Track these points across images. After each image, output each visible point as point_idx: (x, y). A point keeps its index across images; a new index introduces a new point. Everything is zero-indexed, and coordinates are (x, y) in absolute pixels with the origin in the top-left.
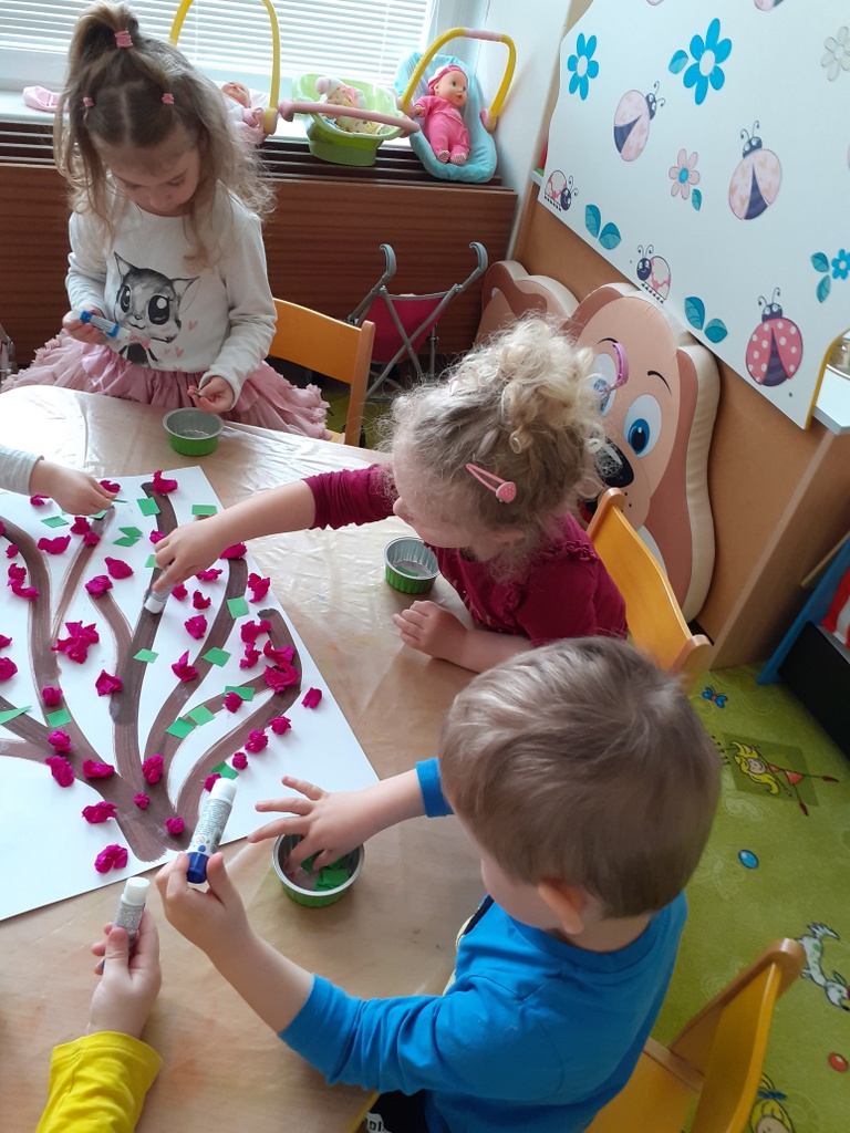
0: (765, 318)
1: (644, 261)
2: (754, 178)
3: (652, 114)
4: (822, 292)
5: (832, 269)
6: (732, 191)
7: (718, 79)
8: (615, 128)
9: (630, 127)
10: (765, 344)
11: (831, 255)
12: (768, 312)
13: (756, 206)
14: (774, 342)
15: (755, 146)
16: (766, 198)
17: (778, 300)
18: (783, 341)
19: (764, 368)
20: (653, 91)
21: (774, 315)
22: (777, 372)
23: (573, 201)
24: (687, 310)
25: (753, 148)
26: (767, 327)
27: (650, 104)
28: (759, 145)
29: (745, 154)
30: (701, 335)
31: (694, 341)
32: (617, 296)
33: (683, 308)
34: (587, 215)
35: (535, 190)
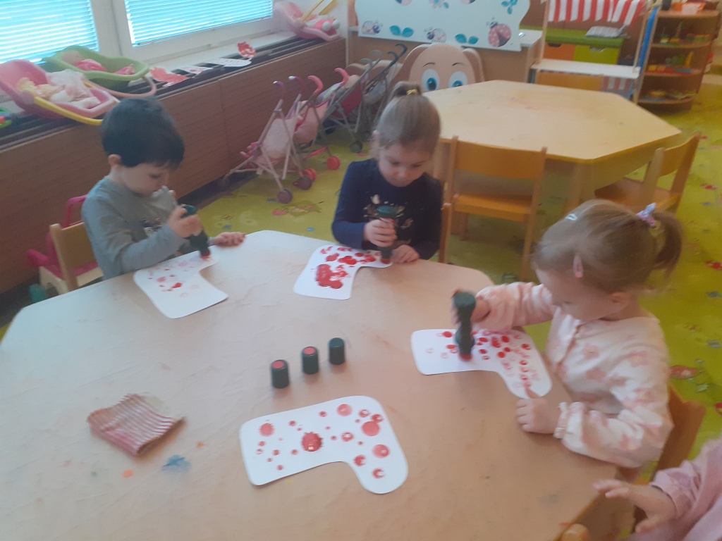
0: (492, 28)
1: (429, 33)
4: (510, 11)
5: (510, 4)
10: (495, 35)
12: (492, 26)
14: (498, 33)
17: (494, 21)
18: (501, 31)
19: (498, 41)
21: (494, 25)
22: (503, 40)
23: (381, 29)
24: (457, 40)
26: (494, 30)
30: (467, 45)
31: (465, 47)
32: (424, 49)
33: (454, 39)
34: (392, 30)
35: (355, 33)
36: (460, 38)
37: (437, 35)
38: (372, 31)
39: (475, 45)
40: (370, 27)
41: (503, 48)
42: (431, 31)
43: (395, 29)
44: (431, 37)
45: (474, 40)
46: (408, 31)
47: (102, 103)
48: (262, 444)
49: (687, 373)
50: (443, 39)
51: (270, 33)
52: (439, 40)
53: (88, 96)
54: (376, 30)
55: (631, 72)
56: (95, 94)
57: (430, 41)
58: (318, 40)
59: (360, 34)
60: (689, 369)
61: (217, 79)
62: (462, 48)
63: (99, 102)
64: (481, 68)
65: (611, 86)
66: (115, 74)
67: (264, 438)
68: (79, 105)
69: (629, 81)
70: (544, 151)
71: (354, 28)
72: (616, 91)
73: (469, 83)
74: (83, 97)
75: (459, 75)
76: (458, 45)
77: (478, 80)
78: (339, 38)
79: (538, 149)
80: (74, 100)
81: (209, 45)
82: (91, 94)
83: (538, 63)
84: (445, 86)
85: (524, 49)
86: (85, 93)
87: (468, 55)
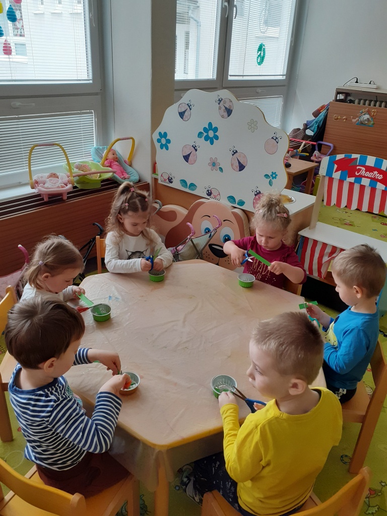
0: (256, 195)
1: (208, 191)
2: (238, 160)
3: (196, 150)
4: (270, 183)
5: (271, 177)
6: (232, 165)
7: (217, 138)
8: (183, 156)
9: (189, 155)
11: (270, 174)
12: (256, 193)
13: (242, 167)
15: (235, 152)
16: (244, 164)
17: (258, 189)
20: (194, 144)
23: (174, 180)
24: (229, 200)
25: (235, 153)
26: (257, 197)
27: (194, 148)
28: (236, 152)
29: (233, 155)
30: (236, 205)
31: (234, 208)
32: (203, 203)
34: (181, 183)
35: (156, 180)
36: (231, 199)
39: (243, 207)
42: (209, 189)
43: (184, 182)
45: (242, 203)
46: (193, 186)
71: (155, 176)
76: (229, 205)
87: (235, 214)
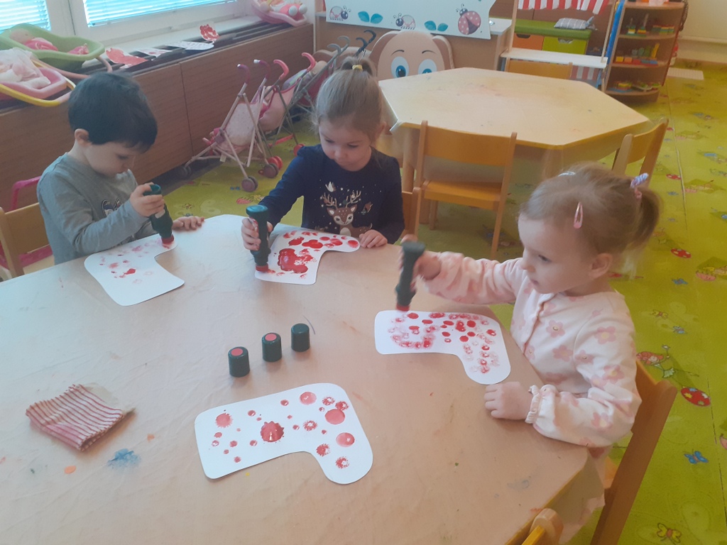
0: (461, 15)
1: (398, 20)
10: (465, 22)
12: (461, 13)
14: (468, 20)
17: (464, 7)
18: (471, 18)
19: (468, 29)
21: (464, 12)
22: (473, 28)
23: (349, 14)
24: (427, 27)
26: (463, 17)
30: (436, 32)
31: (434, 35)
32: (394, 35)
33: (425, 27)
34: (360, 16)
35: (323, 19)
36: (430, 25)
37: (407, 21)
38: (340, 17)
39: (445, 33)
40: (338, 12)
41: (472, 35)
42: (400, 17)
43: (364, 15)
44: (400, 23)
45: (444, 27)
46: (377, 18)
47: (52, 83)
48: (219, 435)
49: (653, 359)
50: (412, 25)
51: (235, 17)
52: (408, 27)
53: (38, 76)
54: (344, 16)
55: (599, 62)
56: (45, 73)
57: (399, 28)
58: (284, 25)
59: (328, 20)
60: (655, 355)
61: (178, 62)
62: (431, 36)
63: (50, 83)
64: (450, 56)
65: (579, 75)
66: (68, 54)
67: (220, 429)
68: (27, 85)
69: (598, 70)
70: (514, 136)
71: (322, 13)
72: (584, 79)
73: (439, 70)
74: (33, 76)
75: (428, 63)
76: (427, 32)
77: (447, 67)
78: (306, 23)
79: (509, 135)
80: (22, 80)
81: (170, 28)
82: (41, 74)
83: (508, 52)
84: (414, 73)
85: (494, 37)
86: (35, 73)
87: (437, 42)
